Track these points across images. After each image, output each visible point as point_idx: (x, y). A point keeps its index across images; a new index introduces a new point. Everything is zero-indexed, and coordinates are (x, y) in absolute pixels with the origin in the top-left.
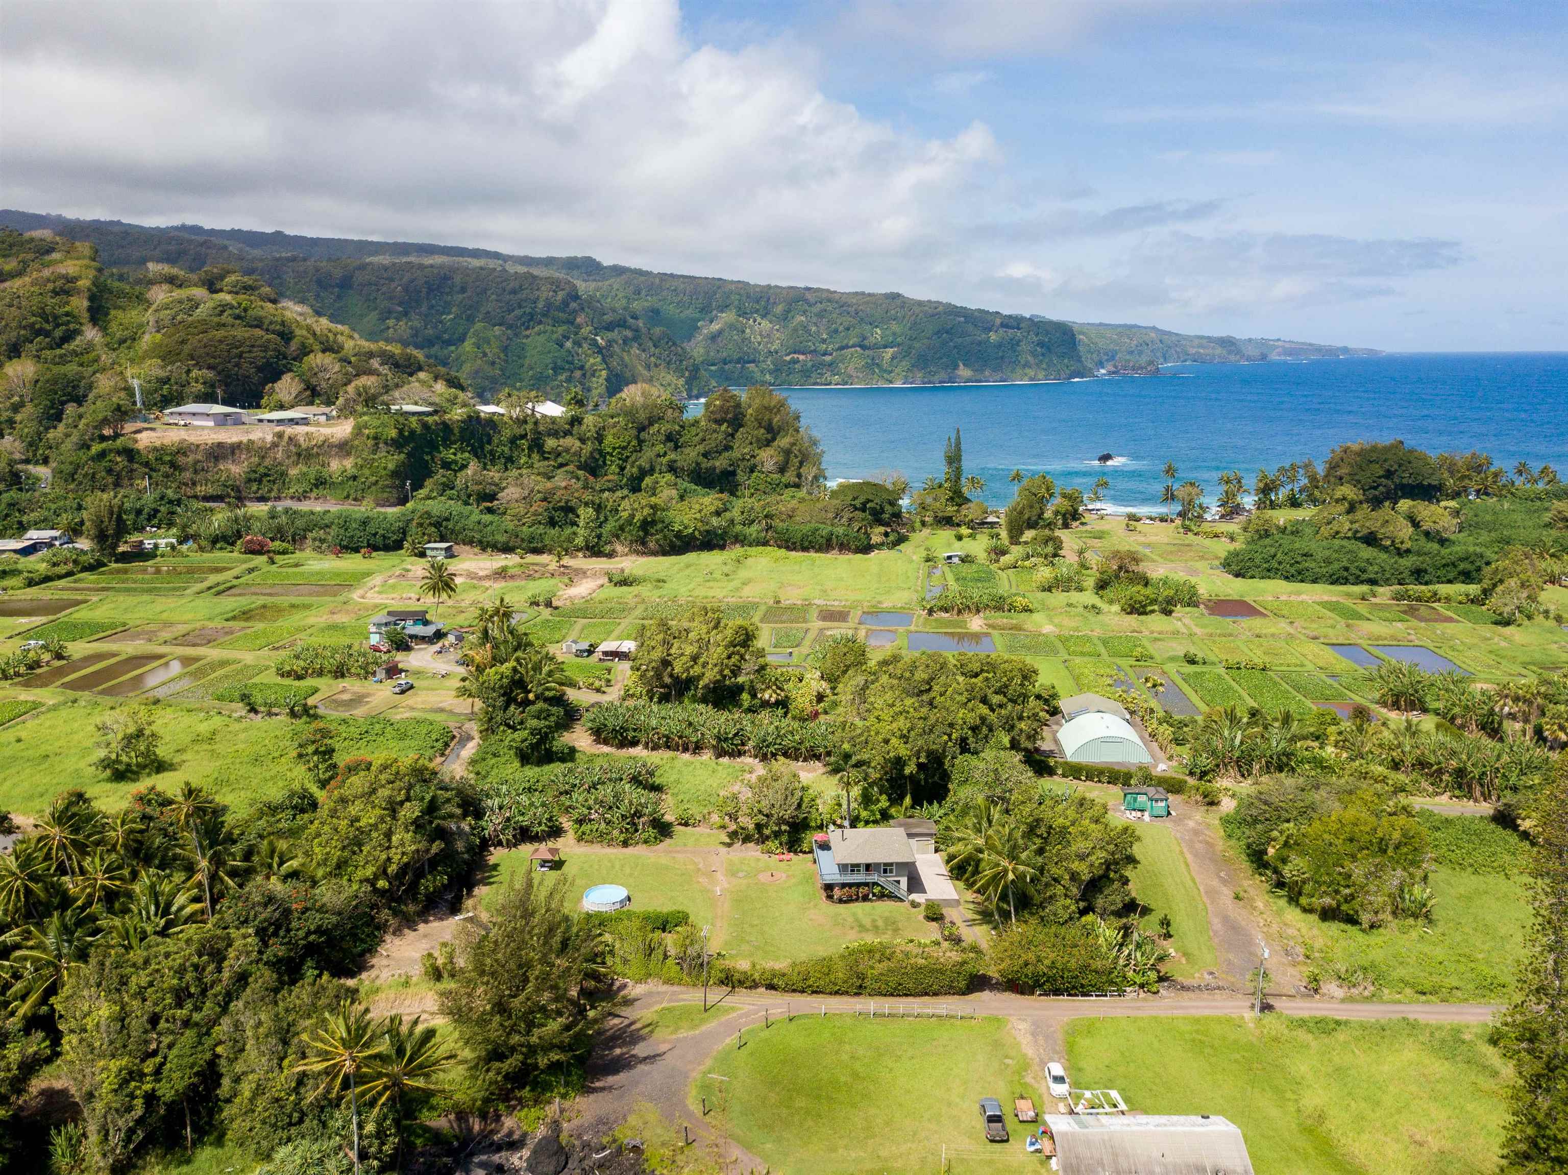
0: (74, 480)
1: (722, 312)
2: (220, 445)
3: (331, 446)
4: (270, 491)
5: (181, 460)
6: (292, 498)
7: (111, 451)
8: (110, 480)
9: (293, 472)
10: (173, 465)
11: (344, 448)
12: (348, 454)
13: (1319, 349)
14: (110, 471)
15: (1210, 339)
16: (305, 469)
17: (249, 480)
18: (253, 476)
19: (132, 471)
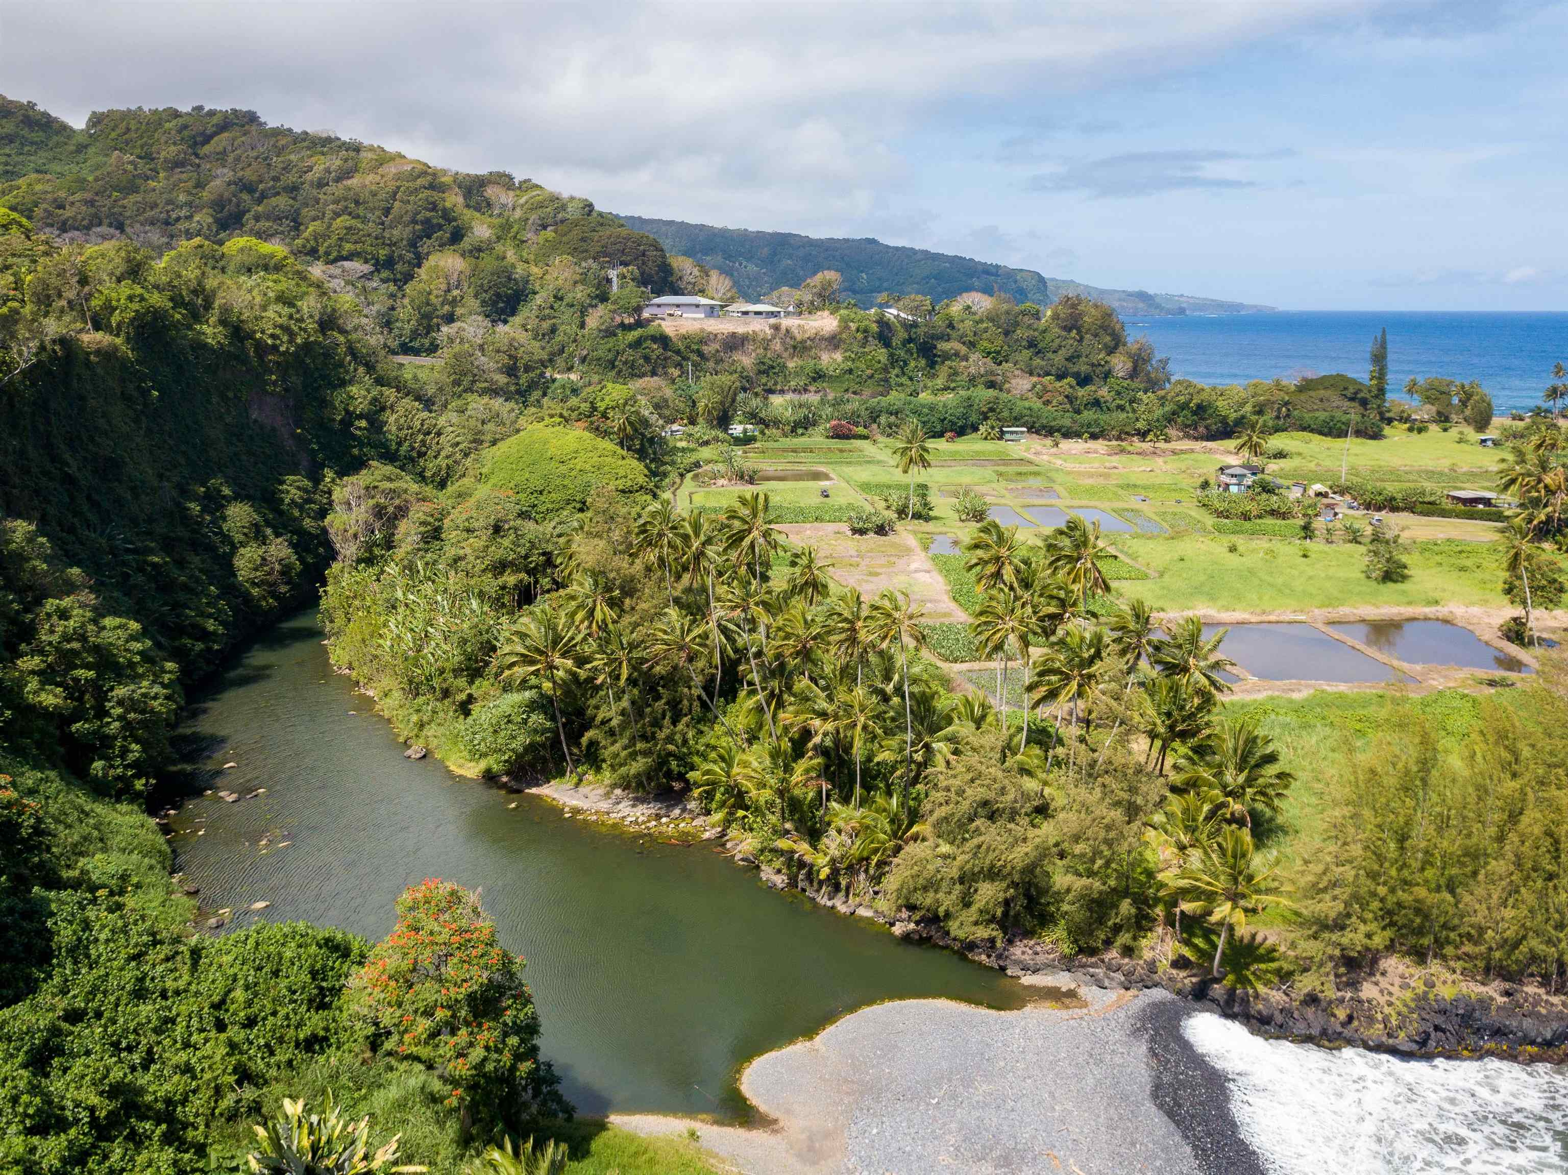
0: (614, 367)
1: (706, 254)
2: (733, 335)
3: (823, 339)
4: (776, 384)
5: (706, 349)
6: (794, 391)
7: (646, 339)
8: (648, 368)
9: (791, 365)
10: (700, 354)
11: (833, 341)
12: (836, 347)
13: (1220, 305)
14: (647, 359)
15: (1130, 294)
16: (800, 363)
17: (760, 372)
18: (763, 368)
19: (666, 359)
